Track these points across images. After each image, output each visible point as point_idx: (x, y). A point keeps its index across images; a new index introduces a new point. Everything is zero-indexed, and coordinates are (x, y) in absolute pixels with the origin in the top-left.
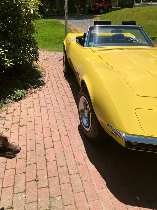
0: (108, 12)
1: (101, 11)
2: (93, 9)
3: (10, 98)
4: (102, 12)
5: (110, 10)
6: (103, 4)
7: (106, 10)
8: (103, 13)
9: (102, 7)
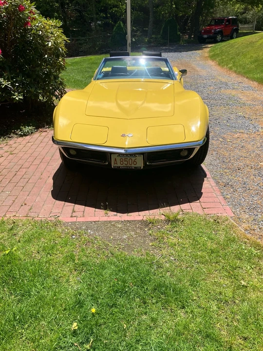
0: (232, 38)
1: (219, 38)
2: (205, 36)
3: (14, 133)
4: (219, 40)
5: (235, 35)
6: (223, 28)
7: (227, 36)
8: (222, 41)
9: (221, 32)
